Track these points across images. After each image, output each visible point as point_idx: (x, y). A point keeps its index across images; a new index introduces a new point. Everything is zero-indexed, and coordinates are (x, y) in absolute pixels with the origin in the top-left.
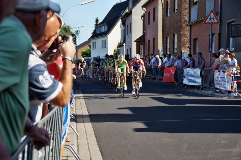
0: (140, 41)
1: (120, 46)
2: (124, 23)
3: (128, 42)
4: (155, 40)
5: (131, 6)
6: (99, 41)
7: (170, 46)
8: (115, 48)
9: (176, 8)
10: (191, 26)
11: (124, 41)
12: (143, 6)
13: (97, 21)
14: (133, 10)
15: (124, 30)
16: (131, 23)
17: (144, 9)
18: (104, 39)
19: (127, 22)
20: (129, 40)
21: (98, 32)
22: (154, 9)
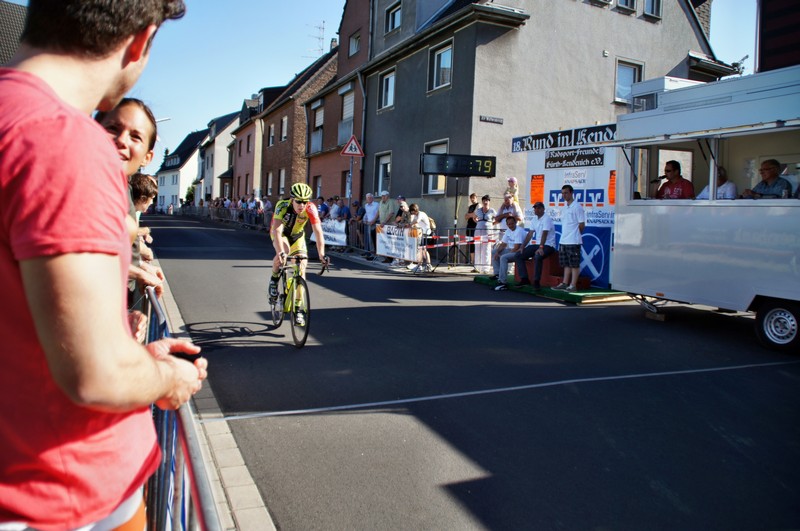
0: (227, 178)
1: (197, 182)
2: (202, 155)
3: (208, 178)
4: (249, 176)
5: (213, 134)
6: (168, 176)
7: (273, 185)
8: (190, 185)
9: (284, 134)
10: (309, 159)
11: (203, 177)
12: (233, 133)
13: (167, 152)
14: (217, 139)
15: (203, 163)
16: (212, 155)
17: (234, 136)
18: (175, 173)
19: (208, 154)
20: (209, 175)
21: (168, 165)
22: (249, 137)
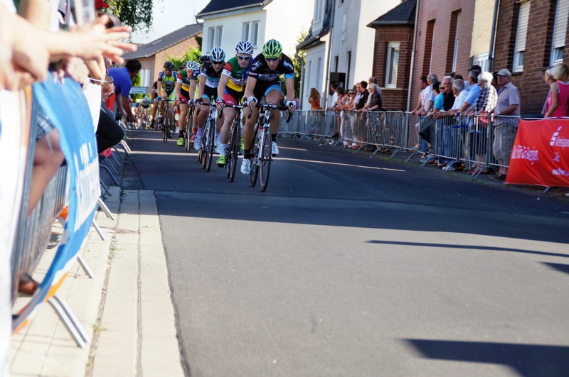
1: (311, 42)
3: (343, 29)
7: (529, 42)
20: (345, 20)
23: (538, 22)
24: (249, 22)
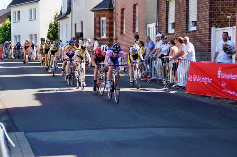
1: (62, 17)
3: (78, 11)
4: (137, 7)
11: (68, 11)
18: (32, 7)
23: (180, 10)
24: (32, 9)
